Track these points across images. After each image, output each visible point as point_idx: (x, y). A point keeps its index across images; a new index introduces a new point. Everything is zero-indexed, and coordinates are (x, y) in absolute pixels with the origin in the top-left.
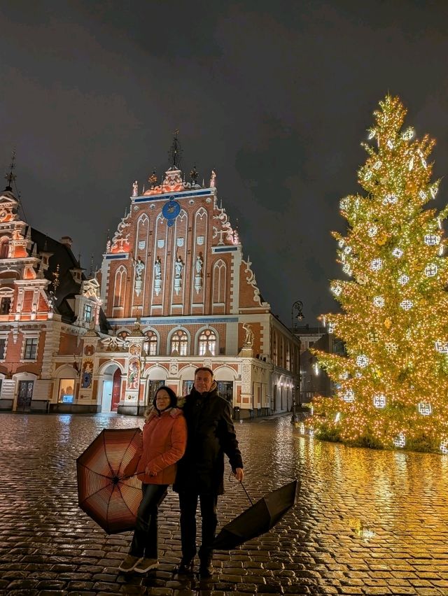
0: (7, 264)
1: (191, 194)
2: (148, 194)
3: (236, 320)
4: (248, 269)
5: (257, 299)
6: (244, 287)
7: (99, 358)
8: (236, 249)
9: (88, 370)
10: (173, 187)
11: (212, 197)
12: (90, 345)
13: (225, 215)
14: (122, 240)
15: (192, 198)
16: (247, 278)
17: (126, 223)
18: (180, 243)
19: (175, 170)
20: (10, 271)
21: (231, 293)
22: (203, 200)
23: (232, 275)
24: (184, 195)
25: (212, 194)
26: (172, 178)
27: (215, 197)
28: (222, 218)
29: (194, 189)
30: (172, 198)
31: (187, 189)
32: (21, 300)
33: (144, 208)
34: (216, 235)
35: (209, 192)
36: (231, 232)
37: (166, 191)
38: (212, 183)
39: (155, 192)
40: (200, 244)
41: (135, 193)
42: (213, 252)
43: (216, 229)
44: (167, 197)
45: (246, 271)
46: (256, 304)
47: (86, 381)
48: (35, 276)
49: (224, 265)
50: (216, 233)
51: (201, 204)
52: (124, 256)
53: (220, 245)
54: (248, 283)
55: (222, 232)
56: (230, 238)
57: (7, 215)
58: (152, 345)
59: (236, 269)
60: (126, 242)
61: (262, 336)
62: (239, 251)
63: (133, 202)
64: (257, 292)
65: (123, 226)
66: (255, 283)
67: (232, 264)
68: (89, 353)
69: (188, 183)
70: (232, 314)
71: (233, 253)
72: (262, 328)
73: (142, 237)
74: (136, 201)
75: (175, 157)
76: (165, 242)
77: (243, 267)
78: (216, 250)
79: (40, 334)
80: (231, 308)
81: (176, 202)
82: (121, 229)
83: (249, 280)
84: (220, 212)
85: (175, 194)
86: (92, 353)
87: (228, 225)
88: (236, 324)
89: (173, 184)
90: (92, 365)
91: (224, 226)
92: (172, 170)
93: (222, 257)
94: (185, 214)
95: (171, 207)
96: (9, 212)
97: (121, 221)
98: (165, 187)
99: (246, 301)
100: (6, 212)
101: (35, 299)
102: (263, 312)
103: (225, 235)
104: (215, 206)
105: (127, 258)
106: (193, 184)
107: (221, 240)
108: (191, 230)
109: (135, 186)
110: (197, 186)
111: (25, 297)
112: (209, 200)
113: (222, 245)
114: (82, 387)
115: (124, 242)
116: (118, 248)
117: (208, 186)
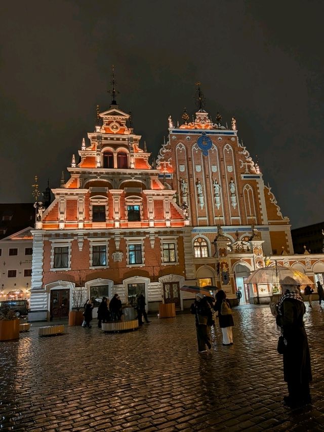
0: (130, 174)
1: (219, 133)
2: (183, 127)
3: (267, 229)
4: (270, 192)
5: (279, 214)
6: (269, 206)
7: (230, 259)
8: (259, 177)
9: (225, 270)
10: (203, 126)
11: (235, 137)
12: (222, 248)
13: (247, 151)
14: (165, 162)
15: (220, 136)
16: (270, 199)
17: (167, 149)
18: (214, 169)
19: (203, 112)
20: (135, 180)
21: (261, 209)
22: (229, 139)
23: (259, 196)
24: (213, 133)
25: (236, 135)
26: (202, 118)
27: (237, 137)
28: (245, 153)
29: (221, 129)
30: (204, 134)
31: (215, 128)
32: (151, 207)
33: (181, 139)
34: (242, 166)
35: (233, 133)
36: (253, 164)
37: (198, 128)
38: (234, 127)
39: (189, 127)
40: (230, 171)
41: (171, 125)
42: (243, 178)
43: (242, 161)
44: (200, 132)
45: (269, 194)
46: (280, 218)
47: (226, 279)
48: (162, 187)
49: (251, 188)
50: (243, 164)
51: (228, 141)
52: (169, 176)
53: (246, 173)
54: (272, 202)
55: (246, 164)
56: (253, 169)
57: (120, 127)
58: (203, 249)
59: (261, 191)
60: (169, 165)
61: (287, 241)
62: (261, 179)
63: (171, 133)
64: (278, 209)
65: (164, 151)
66: (276, 202)
67: (258, 188)
68: (223, 255)
69: (215, 124)
70: (263, 225)
71: (257, 180)
72: (286, 235)
73: (181, 162)
74: (173, 132)
75: (200, 102)
76: (201, 167)
77: (266, 191)
78: (245, 177)
79: (177, 239)
80: (262, 220)
81: (208, 137)
82: (163, 153)
83: (272, 200)
84: (243, 149)
85: (205, 131)
86: (226, 255)
87: (250, 159)
88: (268, 233)
89: (203, 123)
90: (227, 266)
91: (247, 160)
92: (200, 112)
93: (249, 182)
94: (216, 148)
95: (204, 140)
96: (121, 125)
97: (162, 147)
98: (197, 125)
99: (272, 215)
100: (118, 125)
101: (167, 208)
102: (285, 224)
103: (249, 167)
104: (238, 144)
105: (172, 177)
106: (220, 125)
107: (247, 170)
108: (221, 160)
109: (170, 120)
110: (223, 127)
111: (155, 206)
112: (233, 139)
113: (248, 173)
114: (223, 284)
115: (167, 164)
116: (163, 169)
117: (230, 128)
